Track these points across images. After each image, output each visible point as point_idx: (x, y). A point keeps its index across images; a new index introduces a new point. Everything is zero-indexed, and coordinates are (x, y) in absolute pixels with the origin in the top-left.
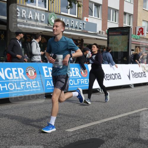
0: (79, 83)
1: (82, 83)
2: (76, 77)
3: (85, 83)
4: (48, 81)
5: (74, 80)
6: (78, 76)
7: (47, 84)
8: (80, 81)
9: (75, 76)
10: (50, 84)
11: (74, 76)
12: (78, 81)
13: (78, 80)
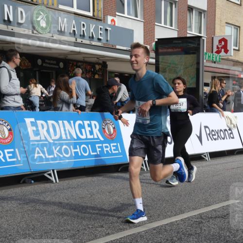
0: (99, 151)
1: (105, 153)
2: (94, 139)
3: (111, 151)
4: (37, 149)
5: (90, 146)
6: (98, 138)
7: (36, 155)
8: (101, 147)
9: (92, 137)
10: (41, 155)
11: (89, 137)
12: (99, 147)
13: (97, 145)
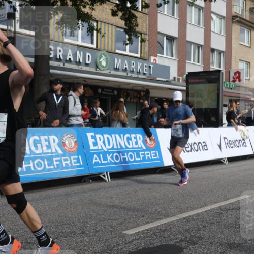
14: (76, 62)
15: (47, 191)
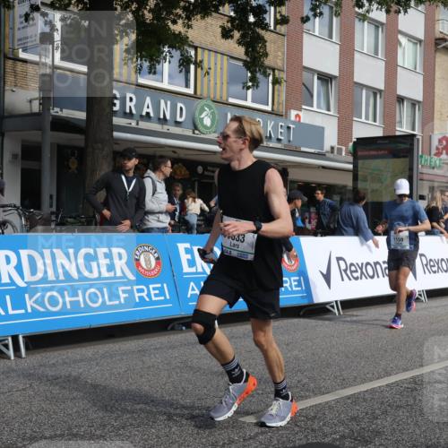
14: (159, 119)
15: (107, 346)
